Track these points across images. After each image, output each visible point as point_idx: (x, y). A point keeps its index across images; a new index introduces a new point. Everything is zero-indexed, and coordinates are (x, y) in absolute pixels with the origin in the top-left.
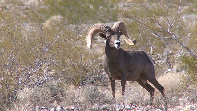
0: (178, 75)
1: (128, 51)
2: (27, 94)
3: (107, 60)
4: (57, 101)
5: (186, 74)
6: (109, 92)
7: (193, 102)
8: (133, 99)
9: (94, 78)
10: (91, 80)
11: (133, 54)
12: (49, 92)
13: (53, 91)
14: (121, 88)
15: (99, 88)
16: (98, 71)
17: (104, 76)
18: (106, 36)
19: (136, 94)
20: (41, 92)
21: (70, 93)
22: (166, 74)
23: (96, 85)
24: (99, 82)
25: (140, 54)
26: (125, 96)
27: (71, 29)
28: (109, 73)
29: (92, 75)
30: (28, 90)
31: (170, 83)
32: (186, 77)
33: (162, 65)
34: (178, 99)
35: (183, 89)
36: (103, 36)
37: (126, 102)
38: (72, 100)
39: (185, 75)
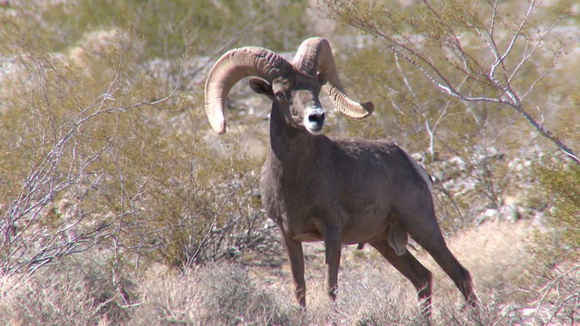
0: (520, 229)
1: (343, 142)
2: (8, 294)
3: (274, 170)
4: (109, 318)
5: (547, 228)
6: (286, 288)
7: (572, 319)
8: (367, 311)
9: (235, 241)
10: (225, 247)
11: (361, 153)
12: (82, 286)
13: (96, 283)
14: (327, 274)
15: (252, 275)
16: (248, 218)
17: (268, 233)
18: (275, 92)
19: (378, 292)
20: (56, 287)
21: (155, 290)
22: (480, 228)
23: (242, 263)
24: (251, 254)
25: (383, 154)
26: (339, 300)
27: (155, 75)
28: (284, 216)
29: (229, 229)
30: (10, 280)
31: (493, 257)
32: (547, 238)
33: (464, 195)
34: (521, 309)
35: (539, 277)
36: (262, 88)
37: (343, 321)
38: (162, 316)
39: (543, 231)
